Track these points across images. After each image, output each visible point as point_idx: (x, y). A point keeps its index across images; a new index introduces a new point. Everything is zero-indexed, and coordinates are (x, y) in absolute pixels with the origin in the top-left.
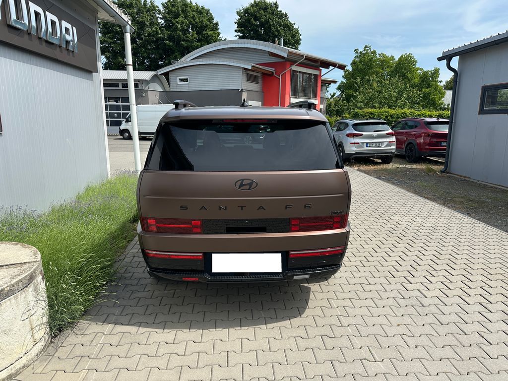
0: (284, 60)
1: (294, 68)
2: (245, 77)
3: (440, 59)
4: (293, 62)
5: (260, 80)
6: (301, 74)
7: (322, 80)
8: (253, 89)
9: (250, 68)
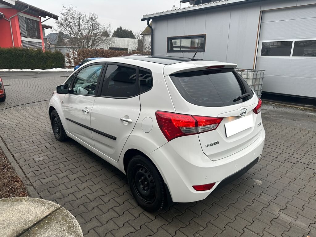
1: (21, 14)
3: (142, 20)
4: (19, 10)
6: (26, 20)
7: (42, 26)
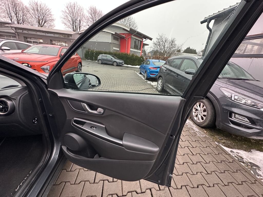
0: (129, 33)
1: (133, 36)
2: (113, 38)
3: (202, 23)
4: (132, 34)
5: (119, 40)
6: (135, 40)
7: (143, 44)
8: (116, 43)
9: (114, 33)
